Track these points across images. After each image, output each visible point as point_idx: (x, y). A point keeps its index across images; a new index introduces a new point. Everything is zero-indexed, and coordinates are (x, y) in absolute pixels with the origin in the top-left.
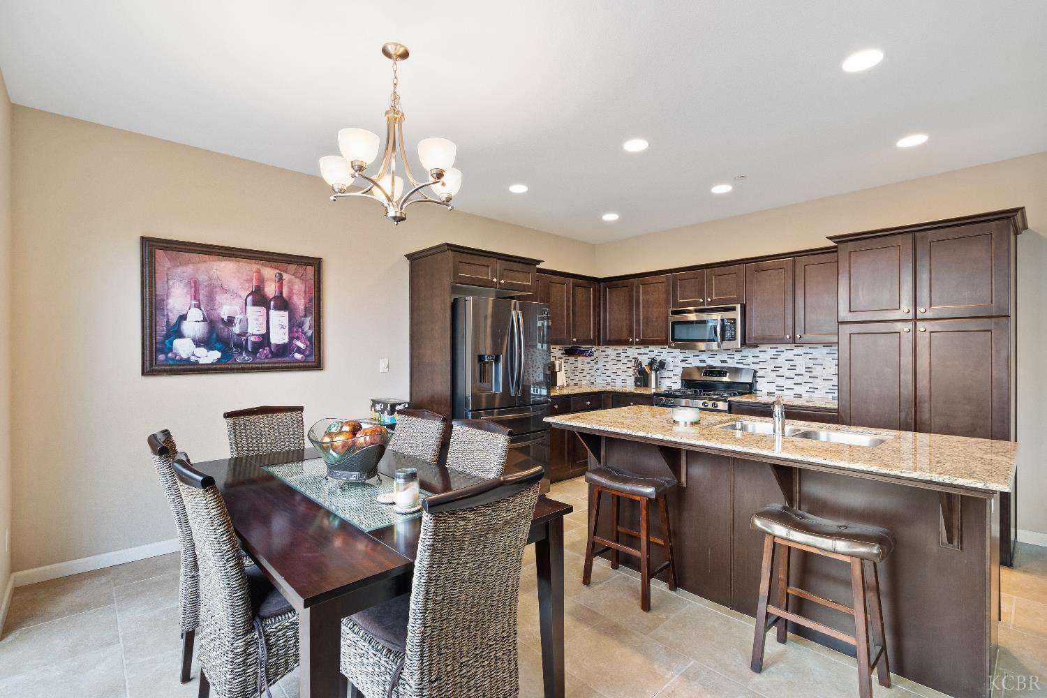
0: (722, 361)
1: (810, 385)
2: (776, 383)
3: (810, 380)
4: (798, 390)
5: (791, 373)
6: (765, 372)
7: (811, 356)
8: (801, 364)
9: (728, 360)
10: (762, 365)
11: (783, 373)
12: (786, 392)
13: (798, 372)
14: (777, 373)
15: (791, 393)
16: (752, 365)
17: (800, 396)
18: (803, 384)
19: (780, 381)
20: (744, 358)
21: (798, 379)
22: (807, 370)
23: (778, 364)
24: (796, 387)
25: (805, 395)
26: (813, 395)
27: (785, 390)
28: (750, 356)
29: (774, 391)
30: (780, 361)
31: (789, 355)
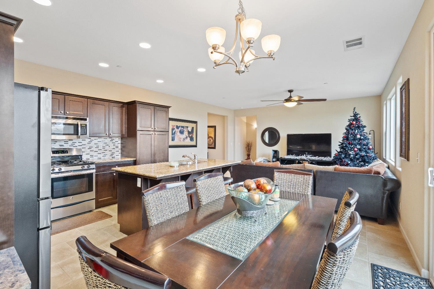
0: (61, 146)
1: (104, 154)
2: (90, 154)
3: (104, 152)
4: (100, 156)
5: (97, 149)
6: (85, 149)
7: (104, 142)
8: (101, 145)
9: (64, 145)
10: (83, 146)
11: (93, 149)
12: (95, 158)
13: (99, 148)
14: (91, 150)
15: (96, 158)
16: (78, 146)
17: (100, 159)
18: (102, 153)
19: (92, 153)
20: (73, 143)
21: (99, 152)
22: (103, 147)
23: (91, 145)
24: (99, 155)
25: (102, 158)
26: (105, 157)
27: (94, 157)
28: (77, 142)
29: (89, 158)
30: (92, 144)
31: (96, 141)
